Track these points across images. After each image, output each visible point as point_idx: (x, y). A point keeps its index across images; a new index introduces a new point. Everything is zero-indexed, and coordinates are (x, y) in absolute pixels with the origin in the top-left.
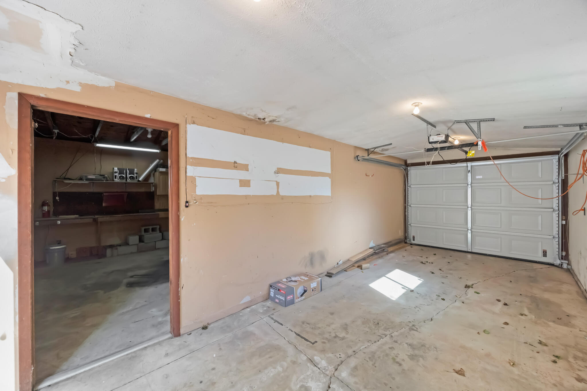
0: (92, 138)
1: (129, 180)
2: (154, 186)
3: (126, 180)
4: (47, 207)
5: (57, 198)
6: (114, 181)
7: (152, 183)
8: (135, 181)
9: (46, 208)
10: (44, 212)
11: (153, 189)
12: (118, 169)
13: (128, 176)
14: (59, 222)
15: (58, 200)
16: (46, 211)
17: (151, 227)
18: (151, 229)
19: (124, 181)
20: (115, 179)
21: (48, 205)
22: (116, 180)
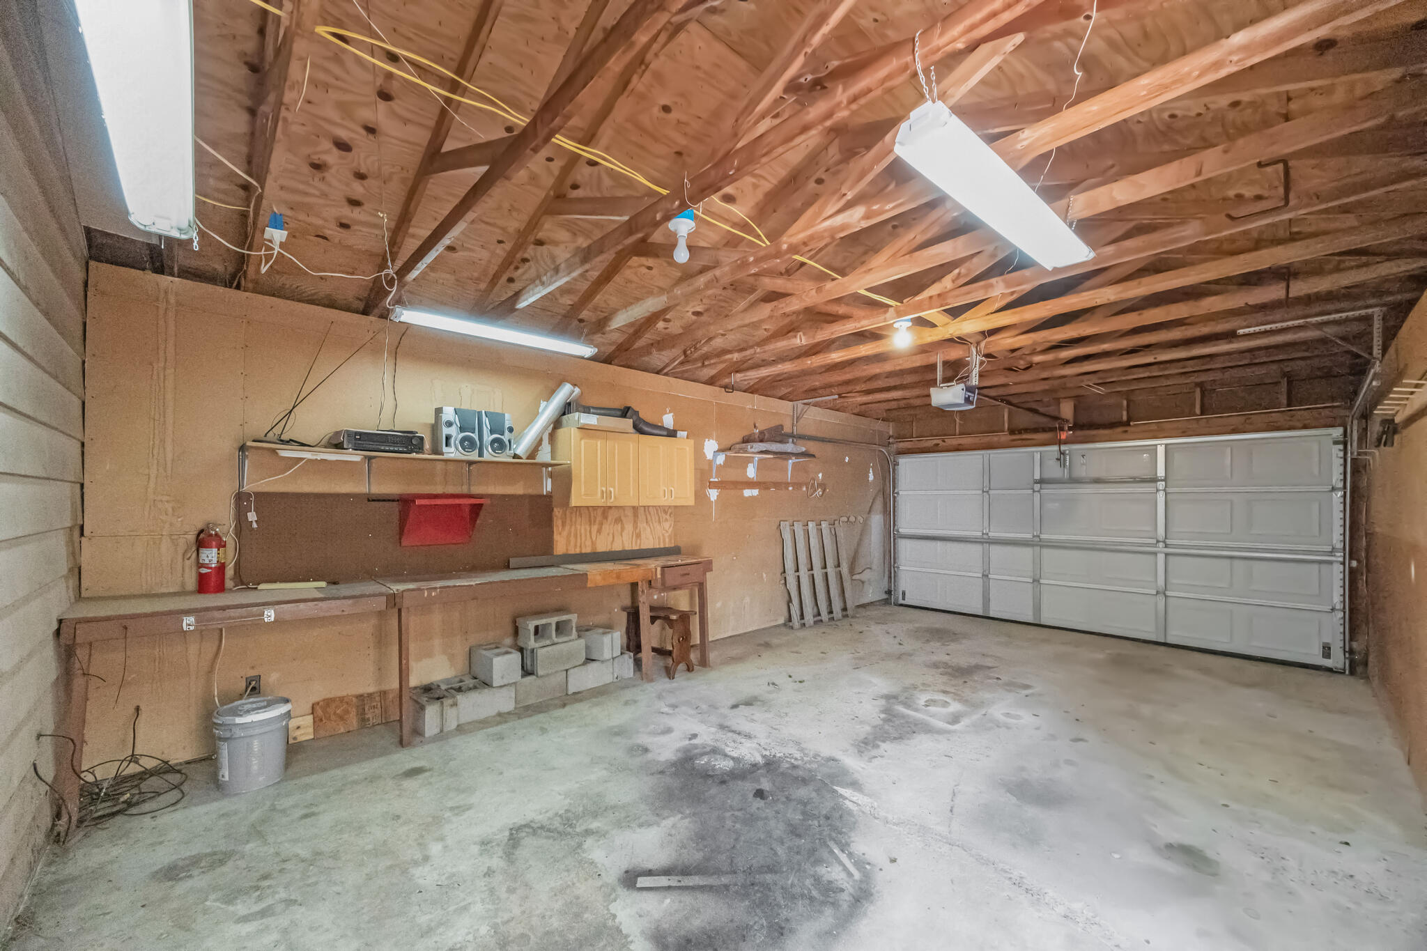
0: (392, 286)
1: (488, 455)
2: (551, 475)
3: (481, 455)
4: (215, 550)
5: (252, 516)
6: (442, 454)
7: (547, 465)
8: (504, 457)
9: (211, 556)
10: (204, 571)
11: (548, 486)
12: (456, 411)
13: (488, 438)
14: (270, 615)
15: (255, 525)
16: (211, 568)
17: (553, 620)
18: (554, 627)
19: (474, 456)
20: (445, 449)
21: (221, 545)
22: (451, 452)
